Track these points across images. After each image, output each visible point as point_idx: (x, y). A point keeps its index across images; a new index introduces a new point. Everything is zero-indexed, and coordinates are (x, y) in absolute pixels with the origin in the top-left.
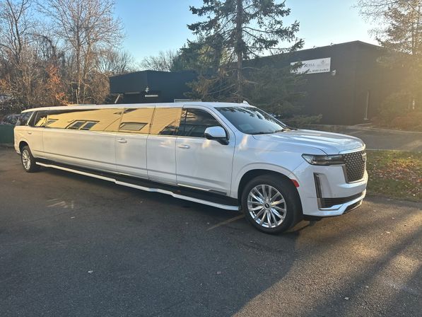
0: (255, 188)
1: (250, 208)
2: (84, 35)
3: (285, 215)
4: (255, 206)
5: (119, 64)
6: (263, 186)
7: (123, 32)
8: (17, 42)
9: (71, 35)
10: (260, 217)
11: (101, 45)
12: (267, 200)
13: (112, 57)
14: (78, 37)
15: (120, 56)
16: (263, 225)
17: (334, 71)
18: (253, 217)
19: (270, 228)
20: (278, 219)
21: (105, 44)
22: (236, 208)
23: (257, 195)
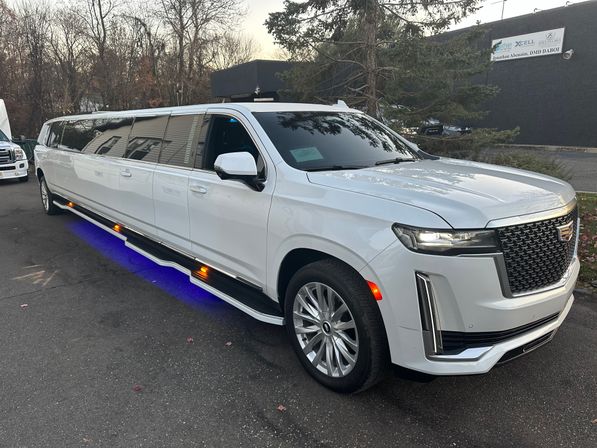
0: (306, 288)
1: (298, 326)
2: (190, 13)
3: (356, 355)
4: (307, 323)
5: (242, 55)
6: (318, 285)
7: (243, 7)
8: (101, 27)
9: (172, 15)
10: (316, 348)
11: (212, 29)
12: (327, 315)
13: (231, 46)
14: (181, 17)
15: (243, 45)
16: (319, 367)
17: (570, 52)
18: (303, 346)
19: (329, 377)
20: (345, 362)
21: (218, 25)
22: (278, 321)
23: (308, 301)
